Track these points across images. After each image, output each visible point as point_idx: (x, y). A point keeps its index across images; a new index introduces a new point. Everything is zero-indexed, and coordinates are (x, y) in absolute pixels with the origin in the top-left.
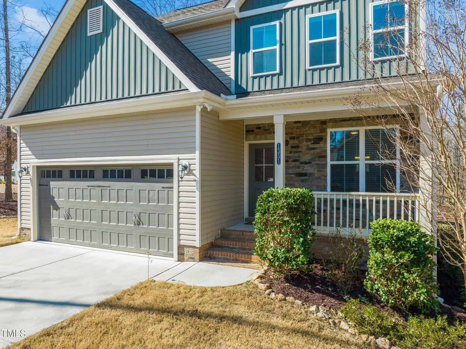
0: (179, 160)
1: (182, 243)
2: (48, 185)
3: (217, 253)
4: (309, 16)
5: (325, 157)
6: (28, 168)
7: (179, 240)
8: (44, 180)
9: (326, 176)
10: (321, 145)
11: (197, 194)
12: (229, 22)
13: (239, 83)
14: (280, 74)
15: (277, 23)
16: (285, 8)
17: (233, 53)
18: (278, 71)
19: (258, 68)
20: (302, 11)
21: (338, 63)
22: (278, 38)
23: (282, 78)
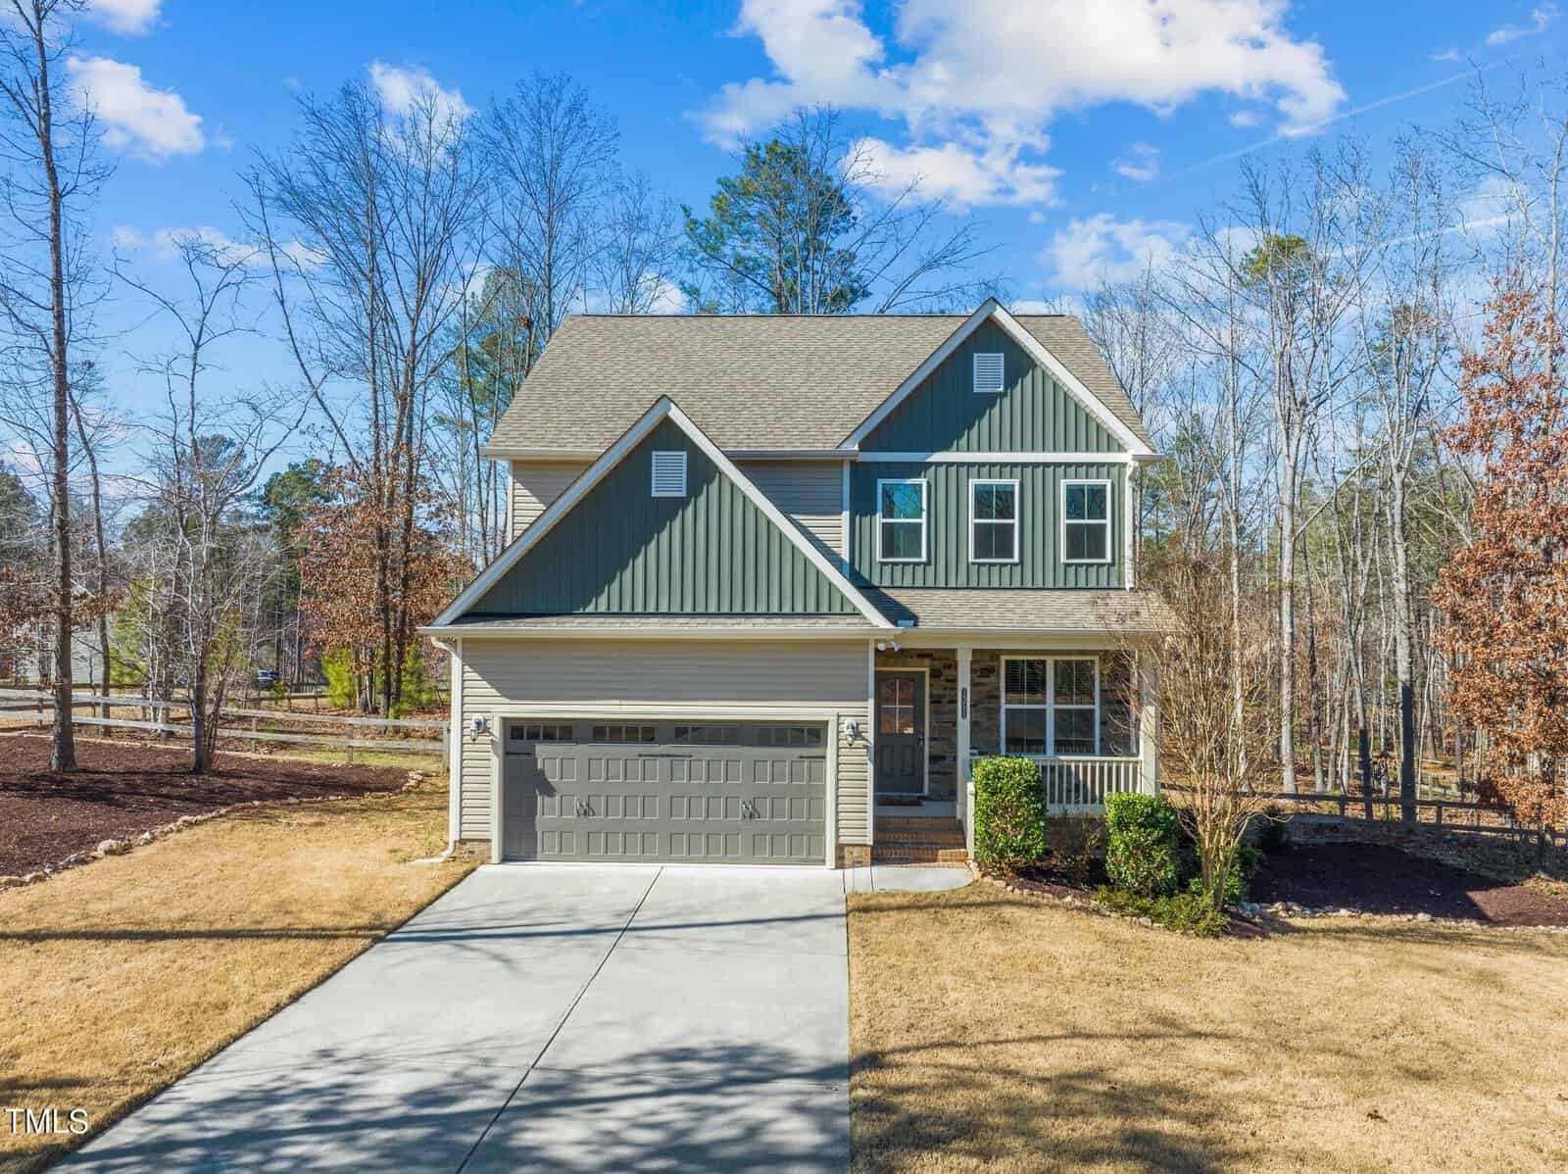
0: (839, 716)
1: (843, 840)
2: (531, 754)
3: (887, 853)
4: (973, 482)
5: (998, 697)
6: (486, 720)
7: (838, 836)
8: (522, 745)
9: (999, 726)
10: (993, 679)
11: (870, 767)
12: (840, 464)
13: (857, 567)
14: (928, 563)
15: (923, 482)
16: (929, 460)
17: (846, 514)
18: (924, 559)
19: (889, 549)
20: (963, 470)
21: (1016, 559)
22: (925, 506)
23: (931, 570)
